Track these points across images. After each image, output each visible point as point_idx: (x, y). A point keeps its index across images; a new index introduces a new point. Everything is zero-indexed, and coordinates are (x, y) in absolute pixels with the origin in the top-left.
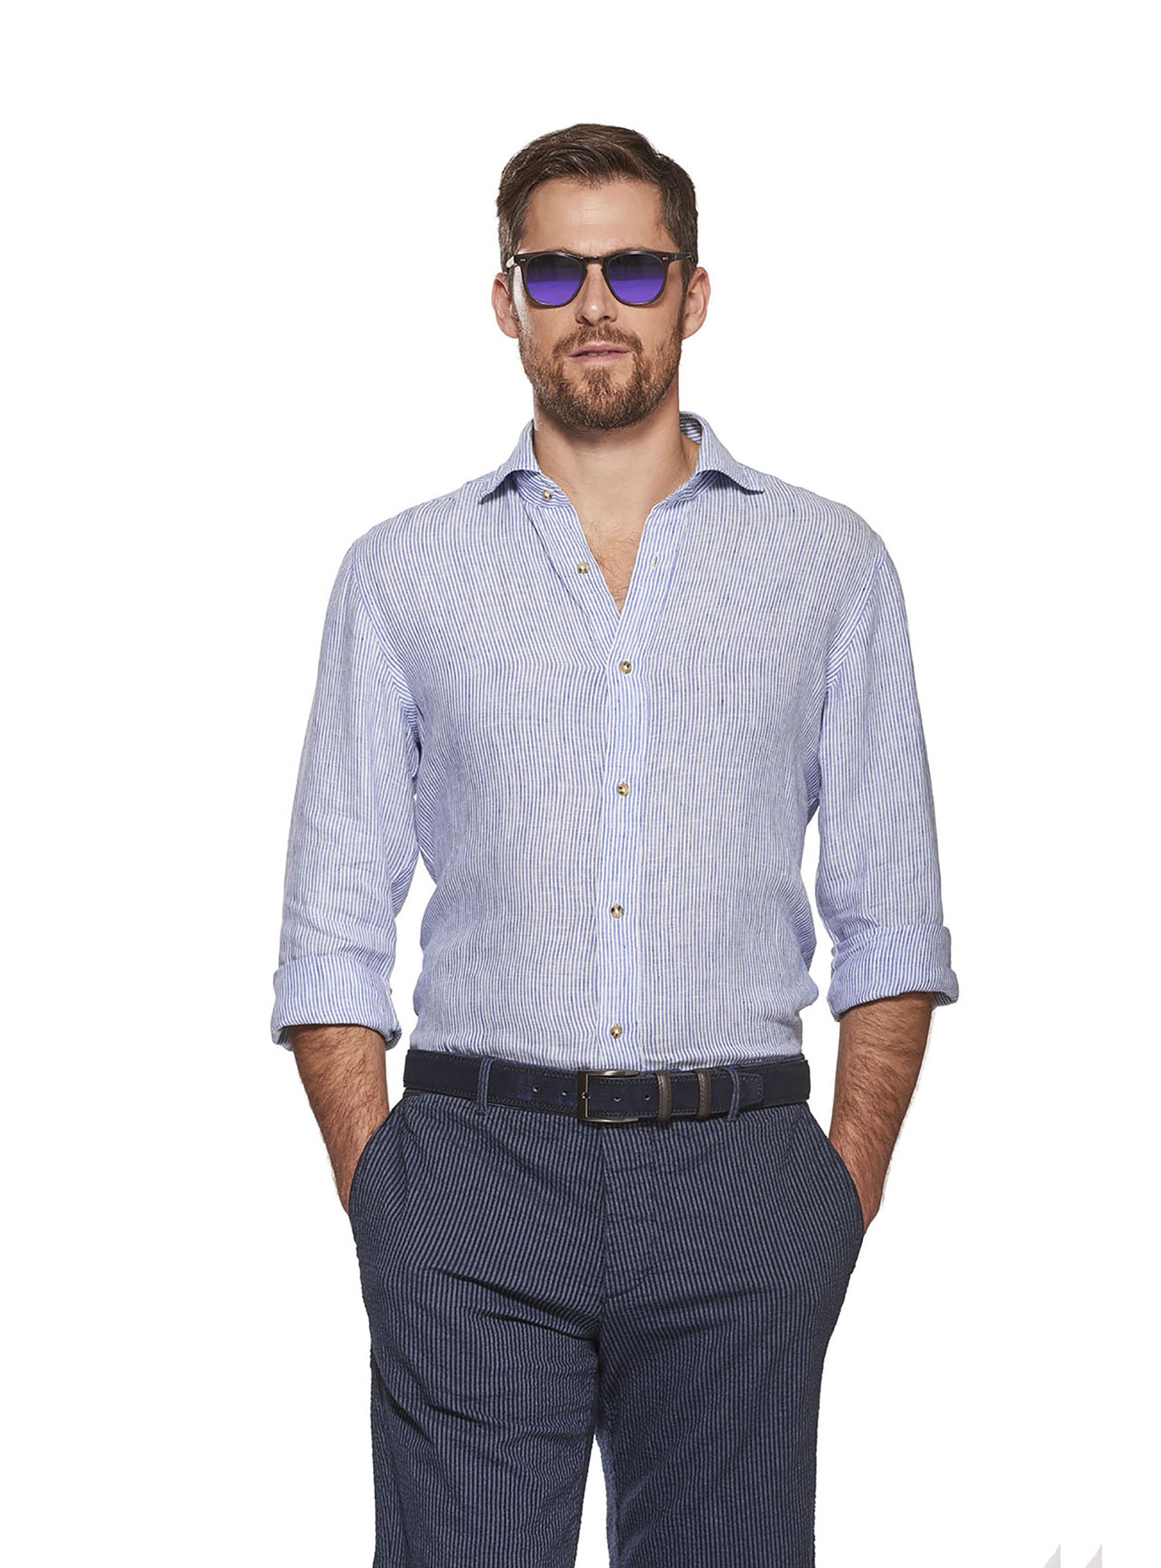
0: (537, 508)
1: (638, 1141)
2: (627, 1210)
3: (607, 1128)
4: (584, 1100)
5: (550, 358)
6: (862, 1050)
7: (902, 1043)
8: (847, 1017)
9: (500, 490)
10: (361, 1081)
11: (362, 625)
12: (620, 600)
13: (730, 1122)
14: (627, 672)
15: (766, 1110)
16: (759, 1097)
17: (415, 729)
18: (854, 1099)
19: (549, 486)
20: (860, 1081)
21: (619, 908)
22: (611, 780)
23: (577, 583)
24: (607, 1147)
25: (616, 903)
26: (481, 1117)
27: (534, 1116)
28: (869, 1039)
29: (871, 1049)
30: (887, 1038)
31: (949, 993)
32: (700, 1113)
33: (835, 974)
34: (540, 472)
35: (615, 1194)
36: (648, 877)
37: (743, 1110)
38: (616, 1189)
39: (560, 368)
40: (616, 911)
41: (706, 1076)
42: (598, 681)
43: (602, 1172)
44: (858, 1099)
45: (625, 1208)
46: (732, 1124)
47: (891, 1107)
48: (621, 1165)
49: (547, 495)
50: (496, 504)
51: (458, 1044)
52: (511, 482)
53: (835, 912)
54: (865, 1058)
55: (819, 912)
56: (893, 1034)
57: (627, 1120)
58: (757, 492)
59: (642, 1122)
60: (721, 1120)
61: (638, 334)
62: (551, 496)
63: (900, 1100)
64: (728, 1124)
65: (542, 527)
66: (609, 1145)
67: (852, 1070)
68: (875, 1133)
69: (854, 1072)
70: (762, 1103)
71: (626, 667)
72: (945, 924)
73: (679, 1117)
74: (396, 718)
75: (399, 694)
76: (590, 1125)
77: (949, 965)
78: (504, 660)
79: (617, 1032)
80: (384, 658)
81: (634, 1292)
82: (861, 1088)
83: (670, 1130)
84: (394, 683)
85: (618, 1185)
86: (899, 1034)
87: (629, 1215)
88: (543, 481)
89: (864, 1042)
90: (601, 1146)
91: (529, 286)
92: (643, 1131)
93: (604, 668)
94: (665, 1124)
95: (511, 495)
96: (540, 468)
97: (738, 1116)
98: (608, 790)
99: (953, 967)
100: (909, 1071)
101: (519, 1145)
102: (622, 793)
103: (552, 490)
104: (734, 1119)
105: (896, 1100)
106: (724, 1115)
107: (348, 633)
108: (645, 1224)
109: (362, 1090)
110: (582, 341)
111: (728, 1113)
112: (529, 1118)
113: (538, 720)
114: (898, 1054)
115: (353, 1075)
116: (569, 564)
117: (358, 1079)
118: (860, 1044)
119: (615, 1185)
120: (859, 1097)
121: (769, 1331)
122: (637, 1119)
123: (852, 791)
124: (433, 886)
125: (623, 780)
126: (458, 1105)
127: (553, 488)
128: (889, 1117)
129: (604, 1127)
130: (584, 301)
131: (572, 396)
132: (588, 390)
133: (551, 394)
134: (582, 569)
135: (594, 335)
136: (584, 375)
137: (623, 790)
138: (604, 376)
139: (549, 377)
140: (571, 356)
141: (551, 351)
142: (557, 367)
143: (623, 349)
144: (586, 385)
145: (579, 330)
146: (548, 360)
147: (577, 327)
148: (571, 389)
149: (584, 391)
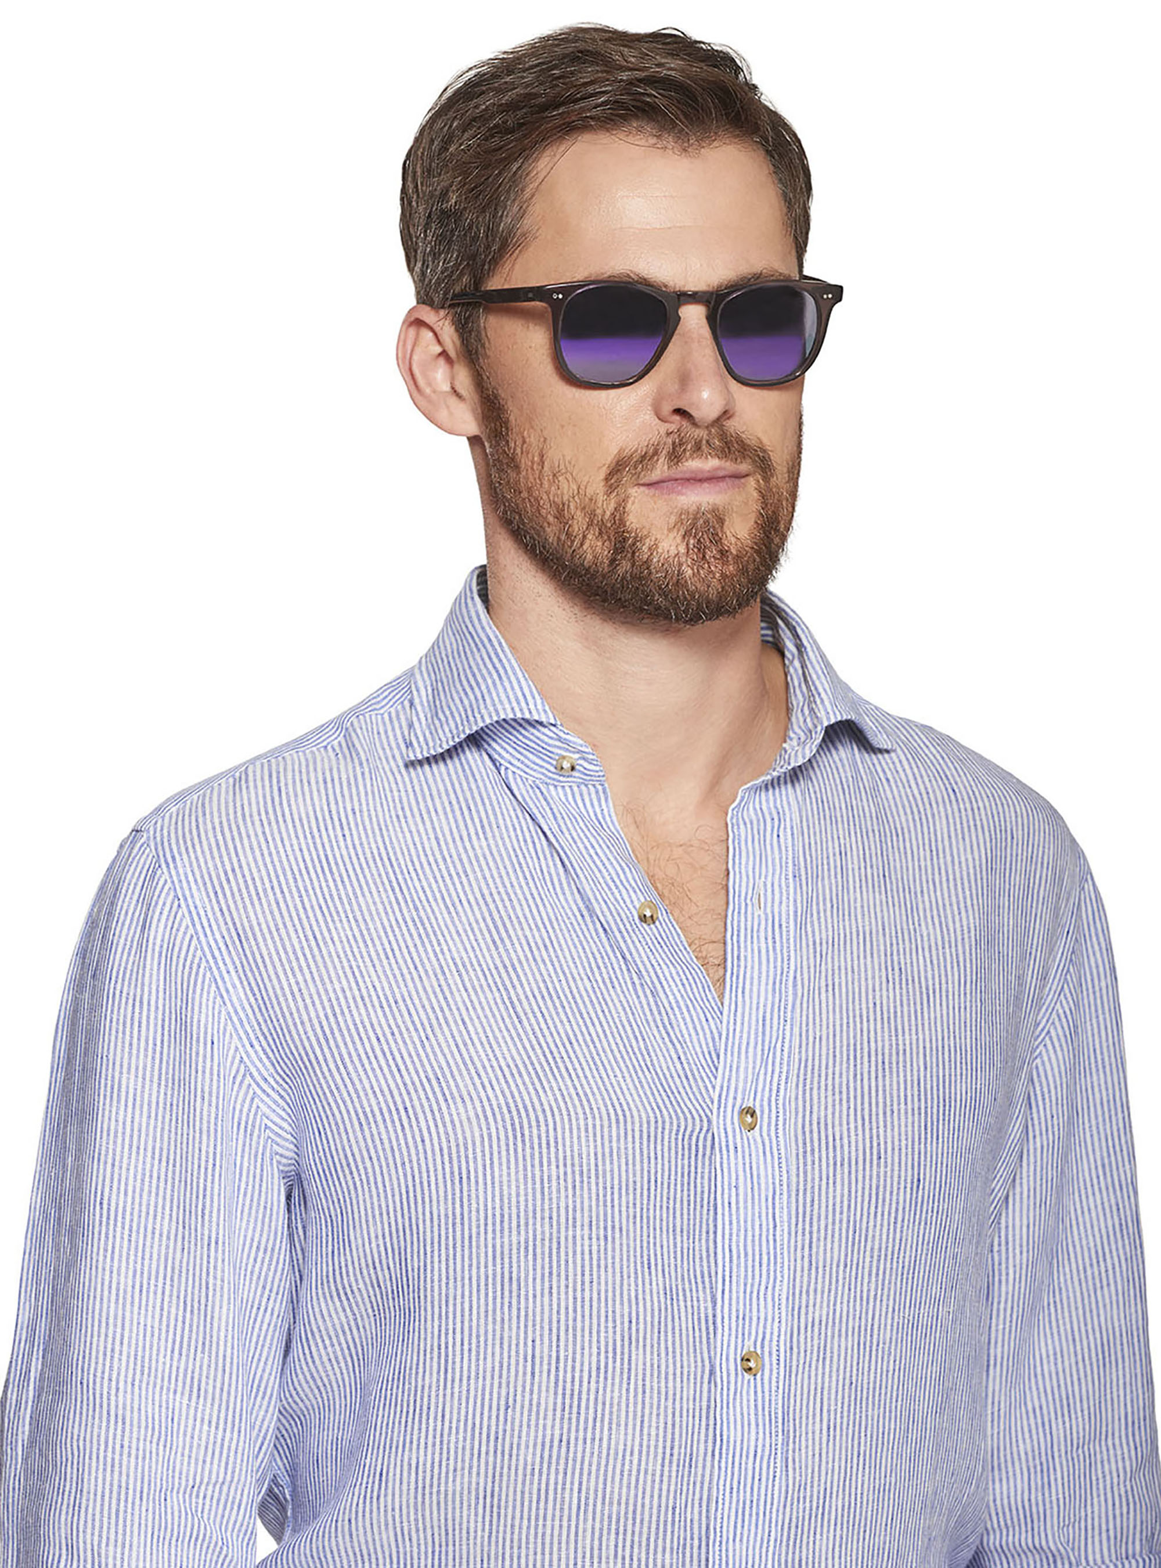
5: (596, 486)
11: (209, 1015)
14: (753, 1128)
19: (570, 749)
22: (728, 1342)
39: (620, 509)
42: (702, 1147)
49: (566, 765)
58: (888, 751)
61: (766, 441)
62: (573, 768)
65: (554, 824)
71: (749, 1119)
78: (525, 1107)
80: (248, 1079)
88: (560, 739)
91: (564, 344)
93: (709, 1121)
98: (728, 1366)
102: (749, 1370)
103: (577, 756)
110: (675, 456)
113: (605, 1228)
116: (620, 903)
125: (749, 1345)
127: (579, 752)
130: (684, 380)
131: (647, 563)
132: (682, 549)
133: (589, 557)
134: (648, 914)
135: (698, 447)
136: (673, 519)
137: (752, 1364)
138: (713, 521)
139: (590, 524)
140: (644, 485)
141: (602, 475)
142: (612, 505)
143: (744, 472)
144: (679, 539)
145: (668, 434)
146: (590, 491)
147: (663, 428)
148: (645, 549)
149: (673, 552)
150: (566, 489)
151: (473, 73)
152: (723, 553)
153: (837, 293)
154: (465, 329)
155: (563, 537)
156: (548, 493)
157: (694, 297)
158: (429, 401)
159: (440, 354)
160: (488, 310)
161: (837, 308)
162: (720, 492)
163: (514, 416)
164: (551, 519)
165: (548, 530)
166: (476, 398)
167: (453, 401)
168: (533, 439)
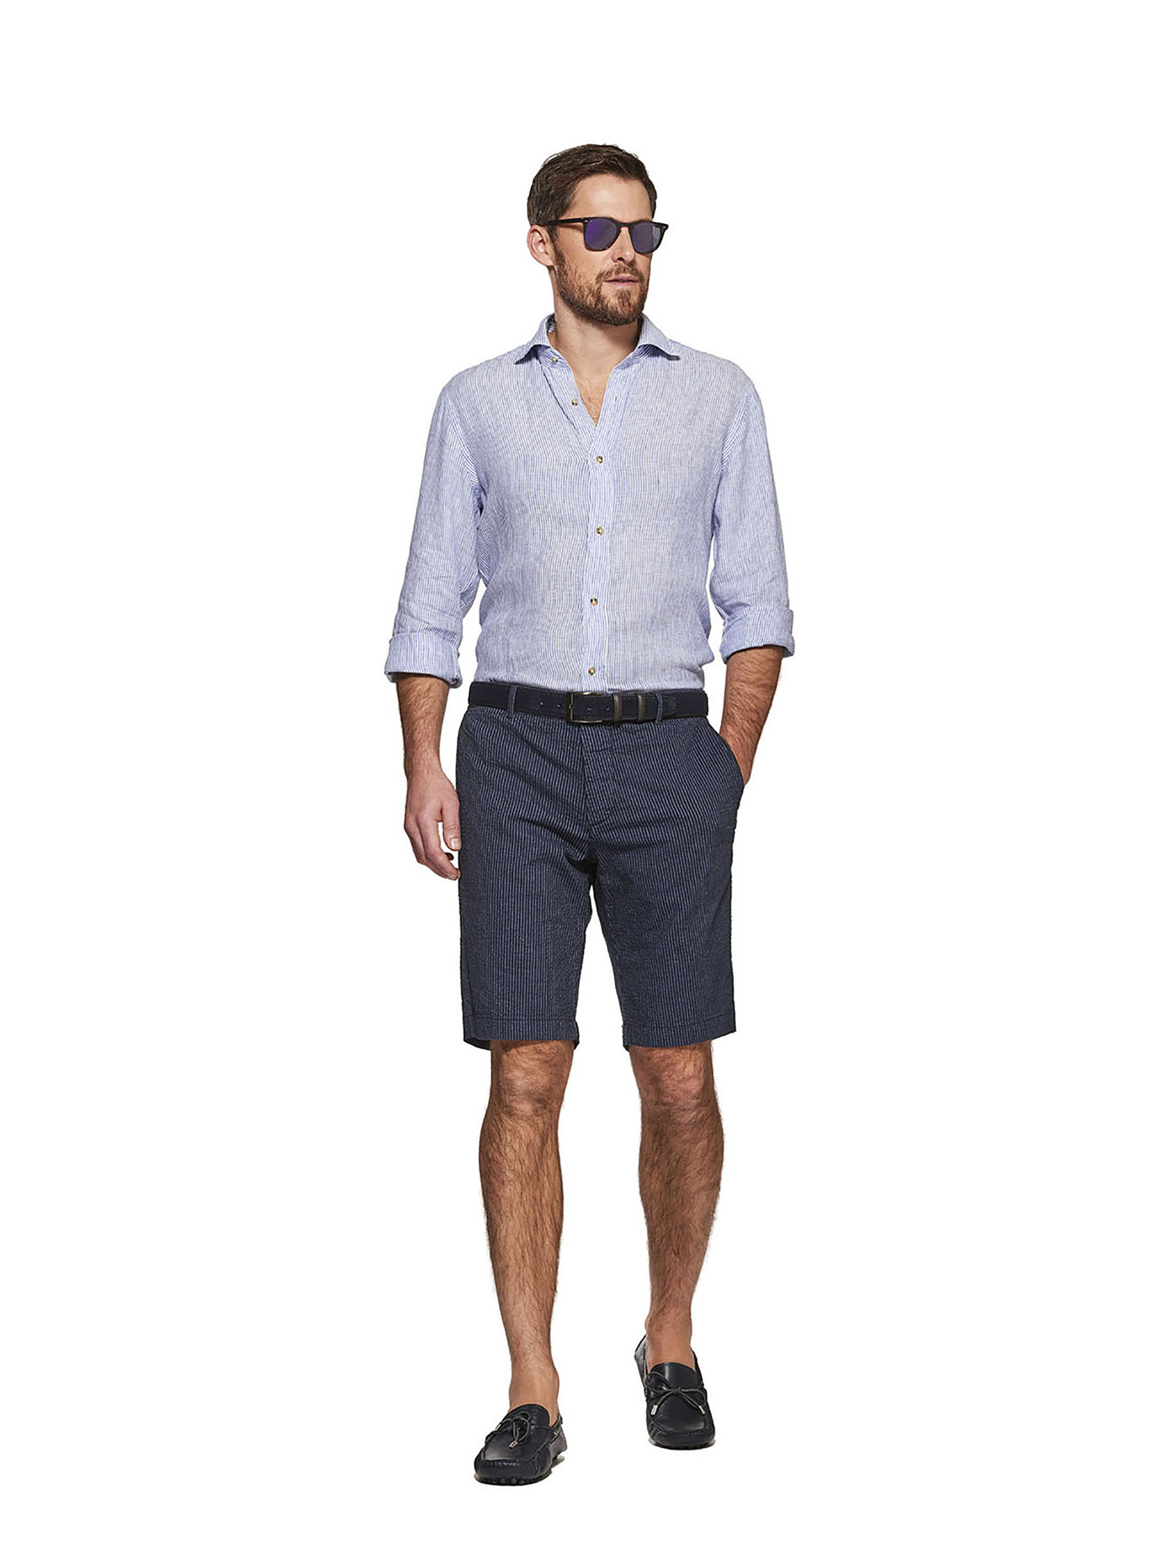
0: (549, 368)
1: (604, 733)
2: (598, 774)
3: (584, 727)
4: (570, 709)
5: (593, 281)
6: (737, 685)
7: (760, 680)
8: (731, 660)
9: (528, 358)
10: (424, 702)
11: (450, 437)
12: (596, 420)
13: (657, 725)
14: (601, 462)
15: (679, 719)
16: (674, 710)
17: (479, 499)
18: (731, 712)
19: (555, 355)
20: (735, 702)
21: (595, 600)
22: (593, 525)
23: (571, 410)
24: (584, 738)
25: (594, 597)
26: (510, 719)
27: (541, 720)
28: (741, 678)
29: (742, 684)
30: (753, 677)
31: (790, 649)
32: (639, 719)
33: (725, 635)
34: (551, 346)
35: (590, 765)
36: (613, 582)
37: (664, 718)
38: (590, 762)
39: (599, 288)
40: (594, 601)
41: (642, 697)
42: (585, 468)
43: (582, 753)
44: (734, 711)
45: (596, 773)
46: (659, 726)
47: (755, 717)
48: (593, 748)
49: (555, 360)
50: (526, 365)
51: (496, 677)
52: (534, 352)
53: (723, 602)
54: (739, 689)
55: (713, 602)
56: (755, 675)
57: (597, 721)
59: (604, 723)
60: (652, 723)
61: (642, 271)
63: (761, 714)
64: (656, 726)
65: (551, 378)
66: (585, 737)
67: (731, 696)
68: (744, 731)
69: (733, 698)
70: (675, 715)
71: (600, 460)
72: (790, 608)
73: (625, 720)
74: (468, 493)
75: (471, 479)
76: (573, 724)
77: (791, 633)
78: (529, 456)
79: (592, 671)
80: (463, 456)
81: (606, 822)
82: (736, 706)
83: (621, 728)
84: (468, 472)
85: (591, 760)
86: (759, 675)
87: (598, 777)
88: (552, 352)
89: (738, 680)
90: (581, 737)
92: (605, 728)
93: (588, 460)
94: (617, 724)
95: (535, 361)
96: (550, 344)
97: (661, 721)
98: (592, 531)
99: (793, 634)
100: (766, 697)
101: (530, 736)
102: (599, 533)
104: (660, 723)
105: (758, 713)
106: (653, 721)
107: (442, 443)
108: (609, 782)
109: (423, 709)
110: (618, 272)
111: (655, 719)
112: (538, 720)
113: (549, 491)
114: (758, 686)
115: (421, 698)
116: (566, 399)
117: (423, 701)
118: (736, 681)
119: (590, 759)
120: (735, 711)
121: (692, 841)
122: (600, 721)
123: (735, 530)
124: (485, 588)
125: (599, 525)
126: (496, 713)
127: (558, 356)
128: (753, 722)
129: (582, 726)
130: (622, 249)
131: (607, 306)
132: (617, 302)
133: (588, 303)
134: (575, 402)
135: (624, 270)
136: (615, 293)
137: (600, 531)
138: (627, 294)
139: (590, 293)
140: (609, 281)
141: (595, 277)
142: (597, 287)
143: (635, 280)
144: (617, 299)
145: (616, 265)
146: (591, 282)
147: (614, 264)
148: (606, 302)
149: (614, 303)
150: (583, 281)
151: (555, 156)
152: (629, 304)
153: (667, 226)
154: (551, 233)
155: (580, 296)
156: (577, 283)
157: (625, 225)
158: (537, 255)
159: (540, 241)
160: (561, 226)
161: (666, 231)
162: (629, 285)
163: (567, 258)
164: (577, 290)
165: (576, 294)
166: (553, 253)
167: (545, 255)
168: (573, 267)
